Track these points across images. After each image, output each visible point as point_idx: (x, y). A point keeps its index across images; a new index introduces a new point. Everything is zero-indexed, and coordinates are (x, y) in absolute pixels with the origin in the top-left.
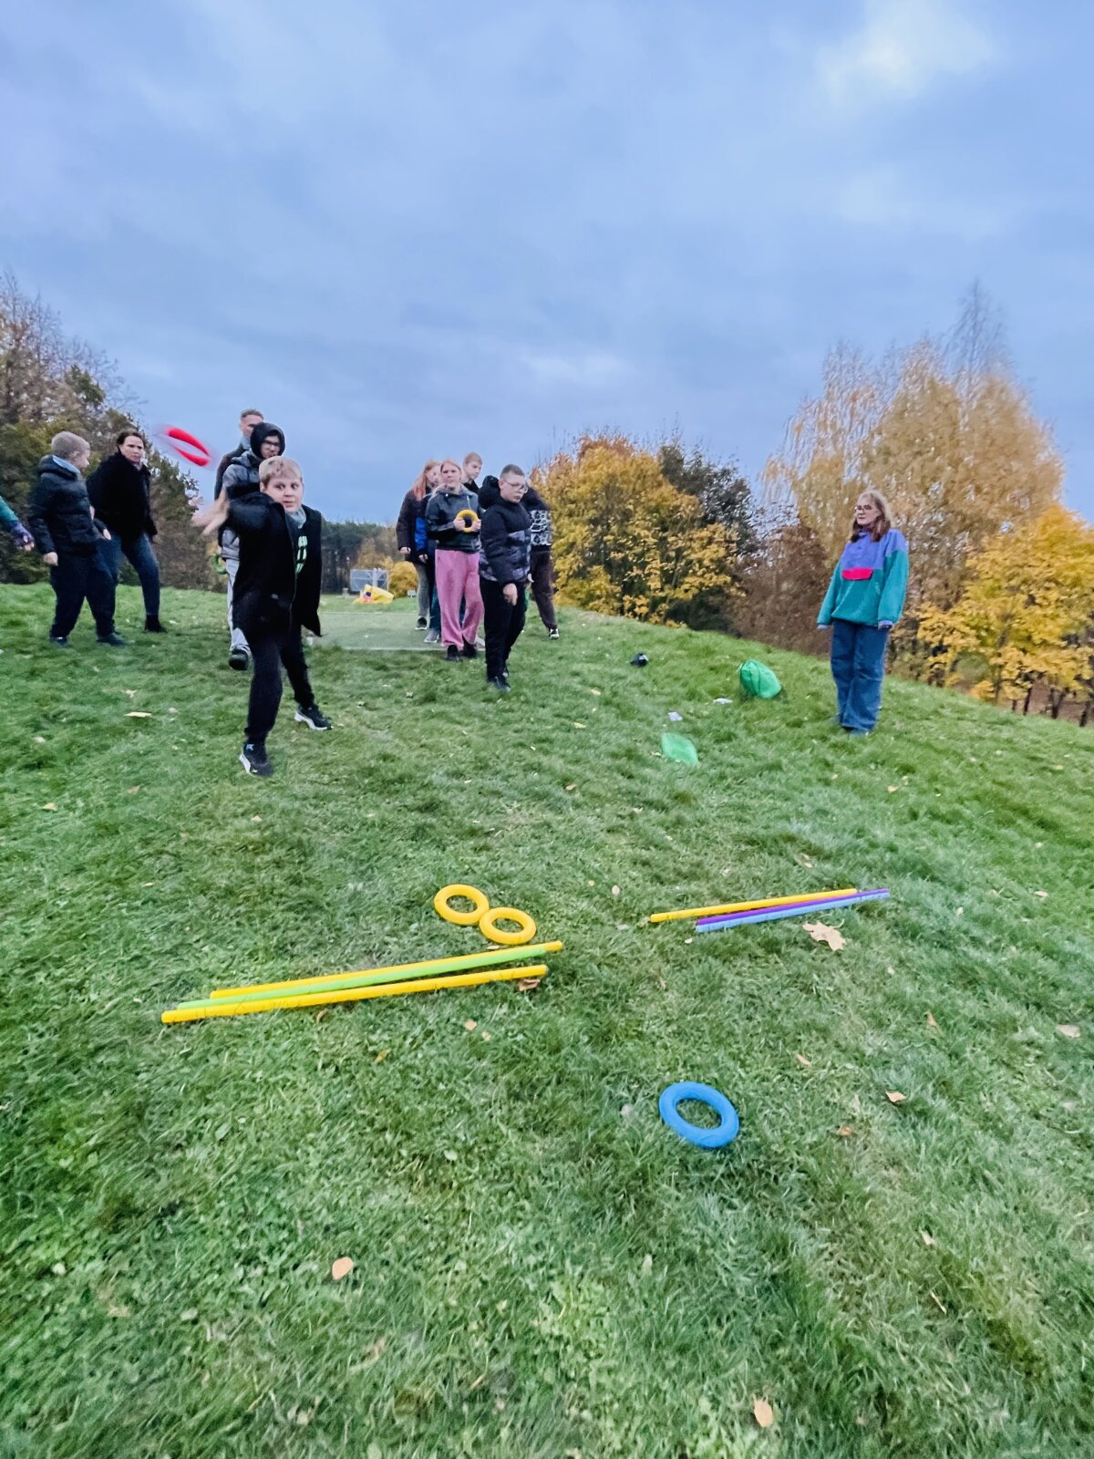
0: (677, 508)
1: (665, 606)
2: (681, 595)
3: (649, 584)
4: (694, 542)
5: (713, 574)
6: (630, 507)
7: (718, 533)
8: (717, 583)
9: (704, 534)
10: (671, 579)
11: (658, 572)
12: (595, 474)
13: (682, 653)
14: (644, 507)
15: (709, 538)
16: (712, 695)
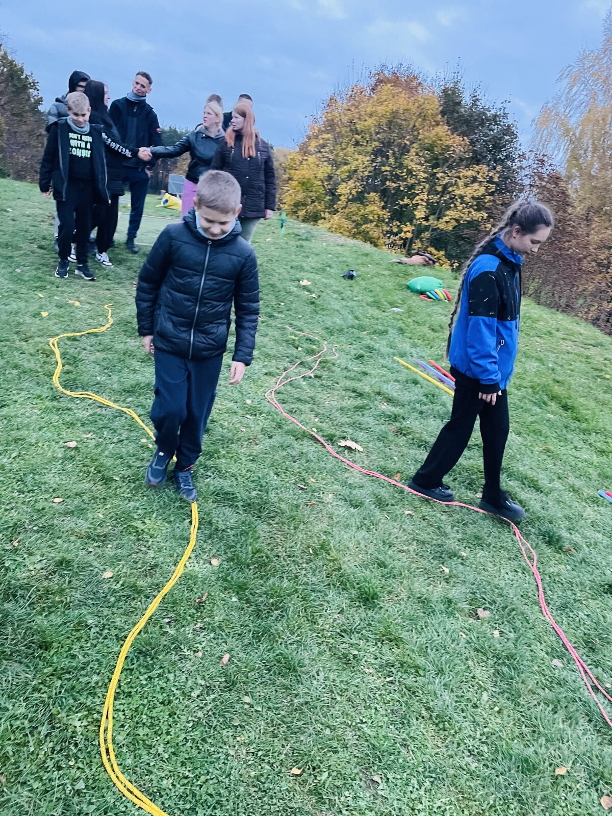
1: (427, 235)
2: (442, 226)
3: (416, 213)
4: (460, 179)
5: (471, 210)
6: (408, 143)
7: (481, 174)
8: (474, 218)
9: (470, 173)
10: (436, 210)
11: (425, 204)
12: (381, 109)
13: (386, 273)
14: (420, 144)
15: (473, 177)
16: (393, 304)
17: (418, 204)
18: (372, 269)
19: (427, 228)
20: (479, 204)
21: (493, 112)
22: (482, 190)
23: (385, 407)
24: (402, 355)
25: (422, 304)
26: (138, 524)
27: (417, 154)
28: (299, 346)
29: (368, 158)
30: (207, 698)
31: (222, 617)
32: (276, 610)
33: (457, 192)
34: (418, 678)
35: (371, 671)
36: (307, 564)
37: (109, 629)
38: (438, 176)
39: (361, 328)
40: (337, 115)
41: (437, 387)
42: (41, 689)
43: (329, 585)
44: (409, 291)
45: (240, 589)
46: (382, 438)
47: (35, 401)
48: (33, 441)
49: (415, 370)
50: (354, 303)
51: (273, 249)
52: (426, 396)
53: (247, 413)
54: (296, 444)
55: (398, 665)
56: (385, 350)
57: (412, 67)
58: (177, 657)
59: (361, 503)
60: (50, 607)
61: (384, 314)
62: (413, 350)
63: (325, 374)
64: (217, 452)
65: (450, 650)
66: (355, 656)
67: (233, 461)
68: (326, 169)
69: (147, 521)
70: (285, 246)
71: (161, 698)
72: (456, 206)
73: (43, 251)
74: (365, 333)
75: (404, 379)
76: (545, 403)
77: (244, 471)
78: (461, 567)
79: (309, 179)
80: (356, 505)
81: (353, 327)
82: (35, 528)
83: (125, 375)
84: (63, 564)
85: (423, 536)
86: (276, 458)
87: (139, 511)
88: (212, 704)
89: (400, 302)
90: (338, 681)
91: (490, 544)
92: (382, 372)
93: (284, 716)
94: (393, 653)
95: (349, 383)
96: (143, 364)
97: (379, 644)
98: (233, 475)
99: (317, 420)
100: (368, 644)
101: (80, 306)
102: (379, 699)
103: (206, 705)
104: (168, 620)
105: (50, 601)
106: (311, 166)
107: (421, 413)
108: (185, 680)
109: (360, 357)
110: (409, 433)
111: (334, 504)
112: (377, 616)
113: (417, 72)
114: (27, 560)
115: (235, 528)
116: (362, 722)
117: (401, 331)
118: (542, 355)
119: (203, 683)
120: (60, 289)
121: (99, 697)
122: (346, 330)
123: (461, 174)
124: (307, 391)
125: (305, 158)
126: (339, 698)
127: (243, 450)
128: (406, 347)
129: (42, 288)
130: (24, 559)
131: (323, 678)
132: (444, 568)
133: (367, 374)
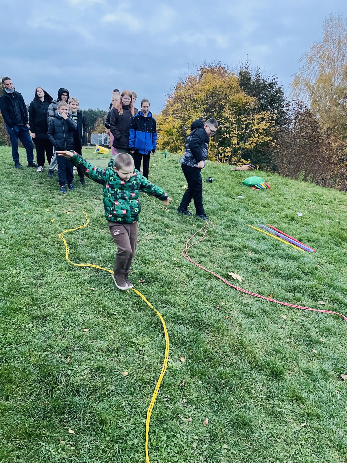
0: (246, 103)
1: (240, 152)
2: (247, 147)
3: (232, 141)
4: (255, 120)
5: (263, 136)
6: (224, 104)
7: (266, 116)
8: (265, 141)
9: (260, 116)
10: (243, 139)
11: (236, 136)
12: (206, 87)
13: (229, 177)
14: (230, 103)
15: (262, 118)
16: (237, 194)
17: (232, 137)
18: (220, 175)
19: (239, 149)
20: (267, 132)
21: (269, 82)
22: (268, 125)
23: (251, 255)
24: (252, 223)
25: (255, 192)
26: (134, 340)
27: (229, 109)
28: (193, 223)
29: (202, 114)
30: (203, 447)
31: (196, 395)
32: (226, 387)
33: (254, 127)
34: (320, 422)
35: (291, 421)
36: (235, 356)
37: (135, 408)
38: (242, 119)
39: (224, 209)
40: (183, 93)
41: (277, 240)
42: (107, 451)
43: (251, 368)
44: (245, 186)
45: (202, 375)
46: (255, 273)
47: (60, 272)
48: (65, 296)
49: (261, 231)
50: (216, 196)
51: (163, 170)
52: (272, 245)
53: (175, 266)
54: (208, 283)
55: (306, 416)
56: (241, 221)
57: (220, 63)
58: (178, 423)
59: (255, 315)
60: (99, 398)
61: (234, 200)
62: (257, 220)
63: (212, 239)
64: (166, 291)
65: (334, 402)
66: (280, 412)
67: (175, 296)
68: (180, 122)
69: (139, 338)
70: (169, 168)
71: (176, 450)
72: (254, 135)
73: (42, 185)
74: (227, 212)
75: (257, 237)
76: (340, 243)
77: (183, 302)
78: (324, 349)
79: (170, 129)
80: (252, 316)
81: (219, 209)
82: (78, 349)
83: (104, 251)
84: (100, 369)
85: (296, 332)
86: (199, 291)
87: (133, 332)
88: (207, 451)
89: (241, 192)
90: (275, 430)
91: (335, 333)
92: (243, 234)
93: (250, 455)
94: (301, 408)
95: (227, 243)
96: (112, 244)
97: (291, 403)
98: (178, 305)
99: (214, 266)
100: (285, 403)
101: (70, 214)
102: (301, 437)
103: (203, 452)
104: (166, 399)
105: (99, 393)
106: (171, 121)
107: (272, 256)
108: (186, 437)
109: (228, 227)
110: (270, 269)
111: (239, 316)
112: (285, 385)
113: (223, 65)
114: (78, 369)
115: (189, 337)
116: (296, 454)
117: (247, 209)
118: (330, 215)
119: (197, 438)
120: (57, 206)
121: (141, 453)
122: (216, 212)
123: (255, 117)
124: (205, 250)
125: (167, 118)
126: (278, 440)
127: (179, 289)
128: (252, 218)
129: (48, 206)
130: (77, 369)
131: (265, 428)
132: (315, 351)
133: (235, 236)
